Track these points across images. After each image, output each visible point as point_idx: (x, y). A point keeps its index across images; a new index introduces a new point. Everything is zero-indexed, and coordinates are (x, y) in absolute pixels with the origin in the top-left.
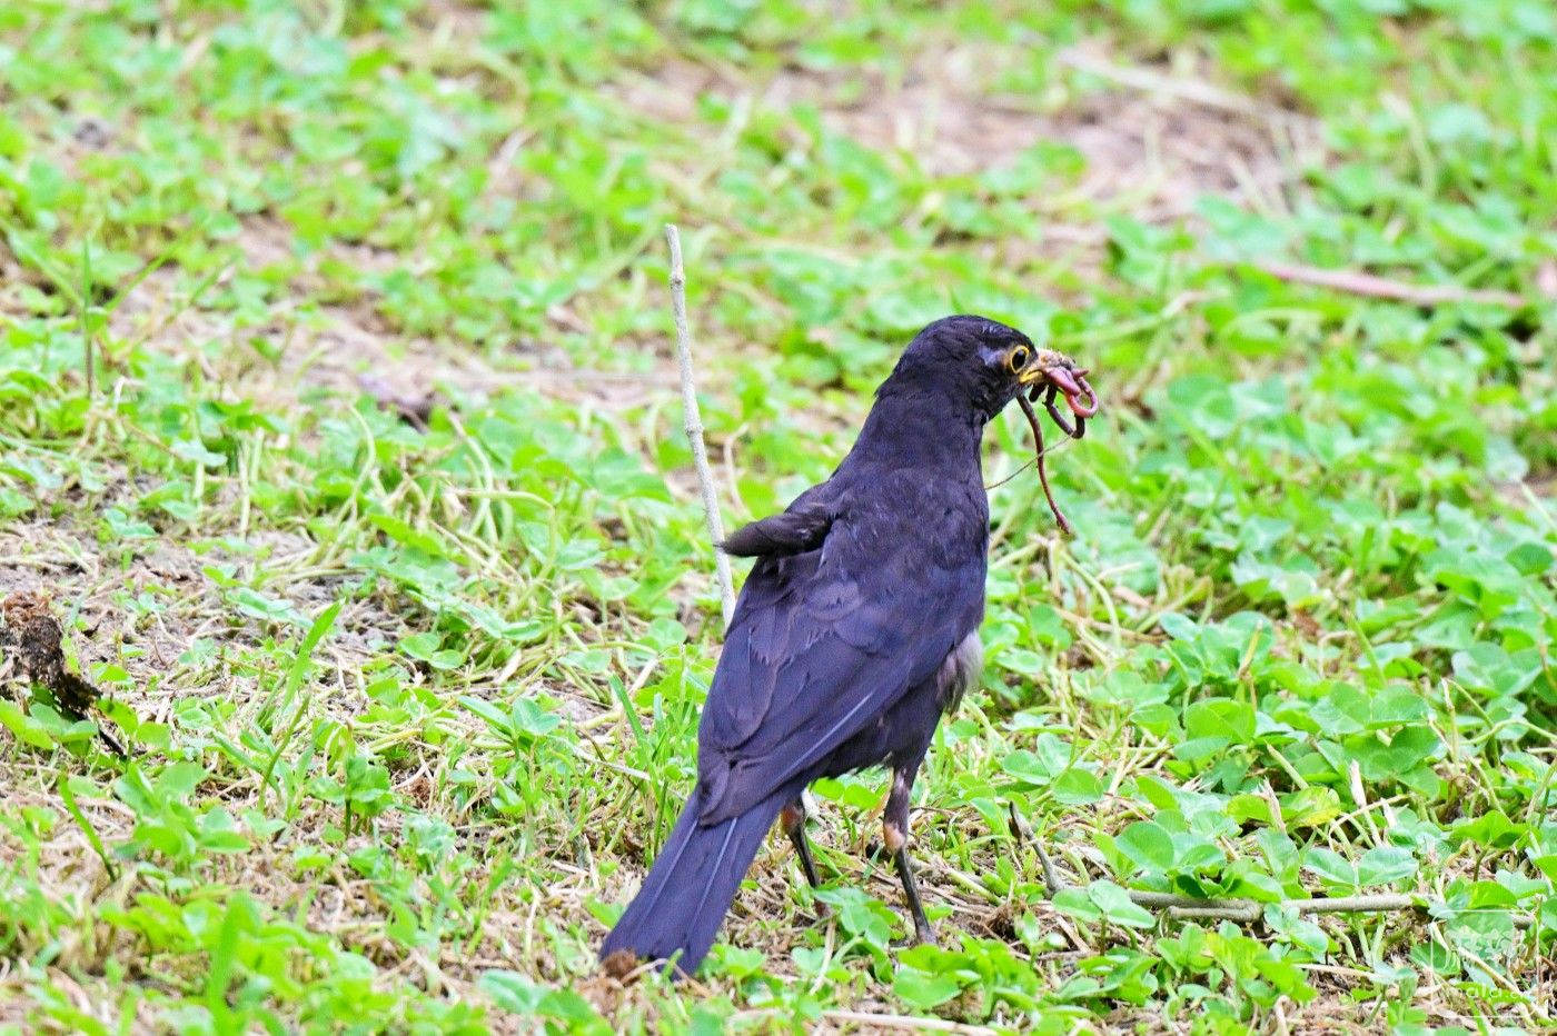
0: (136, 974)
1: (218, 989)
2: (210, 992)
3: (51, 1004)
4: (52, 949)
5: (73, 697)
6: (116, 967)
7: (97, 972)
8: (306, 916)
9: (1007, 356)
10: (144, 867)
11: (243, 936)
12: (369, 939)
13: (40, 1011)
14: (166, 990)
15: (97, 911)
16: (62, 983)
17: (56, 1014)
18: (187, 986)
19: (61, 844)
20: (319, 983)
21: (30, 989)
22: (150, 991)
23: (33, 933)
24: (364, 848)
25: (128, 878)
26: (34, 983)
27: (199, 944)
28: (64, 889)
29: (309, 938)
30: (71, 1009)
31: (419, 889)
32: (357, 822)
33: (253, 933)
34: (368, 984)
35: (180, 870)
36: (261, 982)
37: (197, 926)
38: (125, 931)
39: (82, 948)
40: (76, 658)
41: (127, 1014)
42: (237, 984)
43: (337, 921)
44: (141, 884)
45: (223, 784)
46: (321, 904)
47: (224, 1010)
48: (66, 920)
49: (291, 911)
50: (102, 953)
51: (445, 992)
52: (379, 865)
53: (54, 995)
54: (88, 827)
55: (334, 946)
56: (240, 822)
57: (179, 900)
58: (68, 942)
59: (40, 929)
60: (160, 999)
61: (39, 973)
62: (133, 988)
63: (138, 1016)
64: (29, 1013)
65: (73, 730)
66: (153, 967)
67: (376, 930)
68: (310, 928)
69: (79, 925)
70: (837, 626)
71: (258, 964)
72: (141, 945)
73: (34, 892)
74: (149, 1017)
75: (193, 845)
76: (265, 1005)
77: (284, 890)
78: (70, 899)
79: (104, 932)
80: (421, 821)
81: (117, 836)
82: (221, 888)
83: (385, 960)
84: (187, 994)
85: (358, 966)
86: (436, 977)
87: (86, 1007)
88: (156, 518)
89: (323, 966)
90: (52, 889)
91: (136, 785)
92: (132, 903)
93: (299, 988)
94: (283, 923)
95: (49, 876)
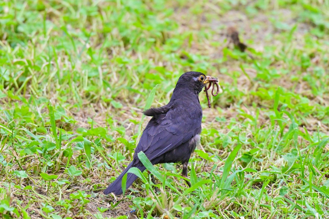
0: (259, 105)
1: (276, 107)
2: (274, 108)
3: (241, 113)
4: (241, 101)
5: (242, 47)
6: (255, 104)
7: (251, 105)
8: (294, 90)
9: (199, 78)
10: (260, 82)
11: (281, 95)
12: (308, 94)
13: (239, 114)
14: (265, 108)
15: (250, 92)
16: (244, 108)
17: (242, 115)
18: (270, 107)
19: (241, 79)
20: (297, 105)
21: (237, 110)
22: (262, 108)
23: (237, 98)
24: (306, 75)
25: (256, 85)
26: (238, 108)
27: (272, 98)
28: (243, 88)
29: (295, 95)
30: (245, 113)
31: (318, 83)
32: (304, 69)
33: (283, 94)
34: (307, 104)
35: (267, 82)
36: (285, 105)
37: (271, 94)
38: (256, 96)
39: (247, 100)
40: (242, 39)
41: (257, 113)
42: (280, 106)
43: (301, 91)
44: (259, 86)
45: (275, 63)
46: (297, 88)
47: (278, 112)
48: (243, 95)
49: (291, 89)
50: (252, 101)
51: (324, 104)
52: (309, 78)
53: (242, 111)
54: (246, 75)
55: (300, 96)
56: (279, 71)
57: (267, 89)
58: (244, 99)
59: (238, 96)
60: (264, 110)
61: (238, 106)
62: (259, 108)
63: (260, 114)
64: (237, 115)
65: (242, 54)
66: (263, 103)
67: (309, 92)
68: (295, 93)
69: (246, 96)
70: (166, 128)
71: (284, 101)
72: (260, 99)
73: (236, 90)
74: (262, 114)
75: (269, 77)
76: (287, 110)
77: (289, 85)
78: (244, 90)
79: (252, 97)
80: (317, 68)
81: (254, 76)
82: (275, 86)
83: (311, 98)
84: (270, 109)
85: (306, 101)
86: (322, 101)
87: (249, 113)
88: (258, 8)
89: (298, 101)
90: (240, 88)
91: (256, 65)
92: (257, 90)
93: (293, 106)
94: (289, 92)
95: (239, 86)
